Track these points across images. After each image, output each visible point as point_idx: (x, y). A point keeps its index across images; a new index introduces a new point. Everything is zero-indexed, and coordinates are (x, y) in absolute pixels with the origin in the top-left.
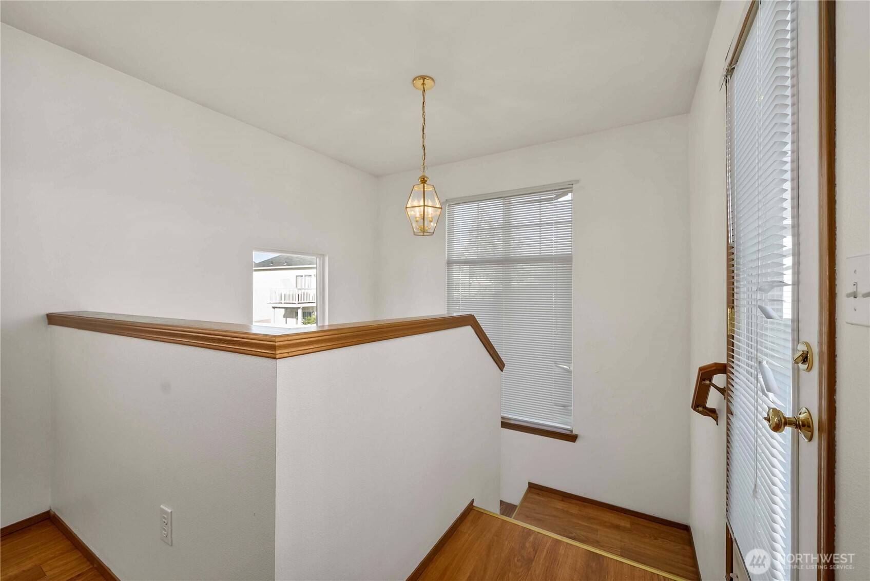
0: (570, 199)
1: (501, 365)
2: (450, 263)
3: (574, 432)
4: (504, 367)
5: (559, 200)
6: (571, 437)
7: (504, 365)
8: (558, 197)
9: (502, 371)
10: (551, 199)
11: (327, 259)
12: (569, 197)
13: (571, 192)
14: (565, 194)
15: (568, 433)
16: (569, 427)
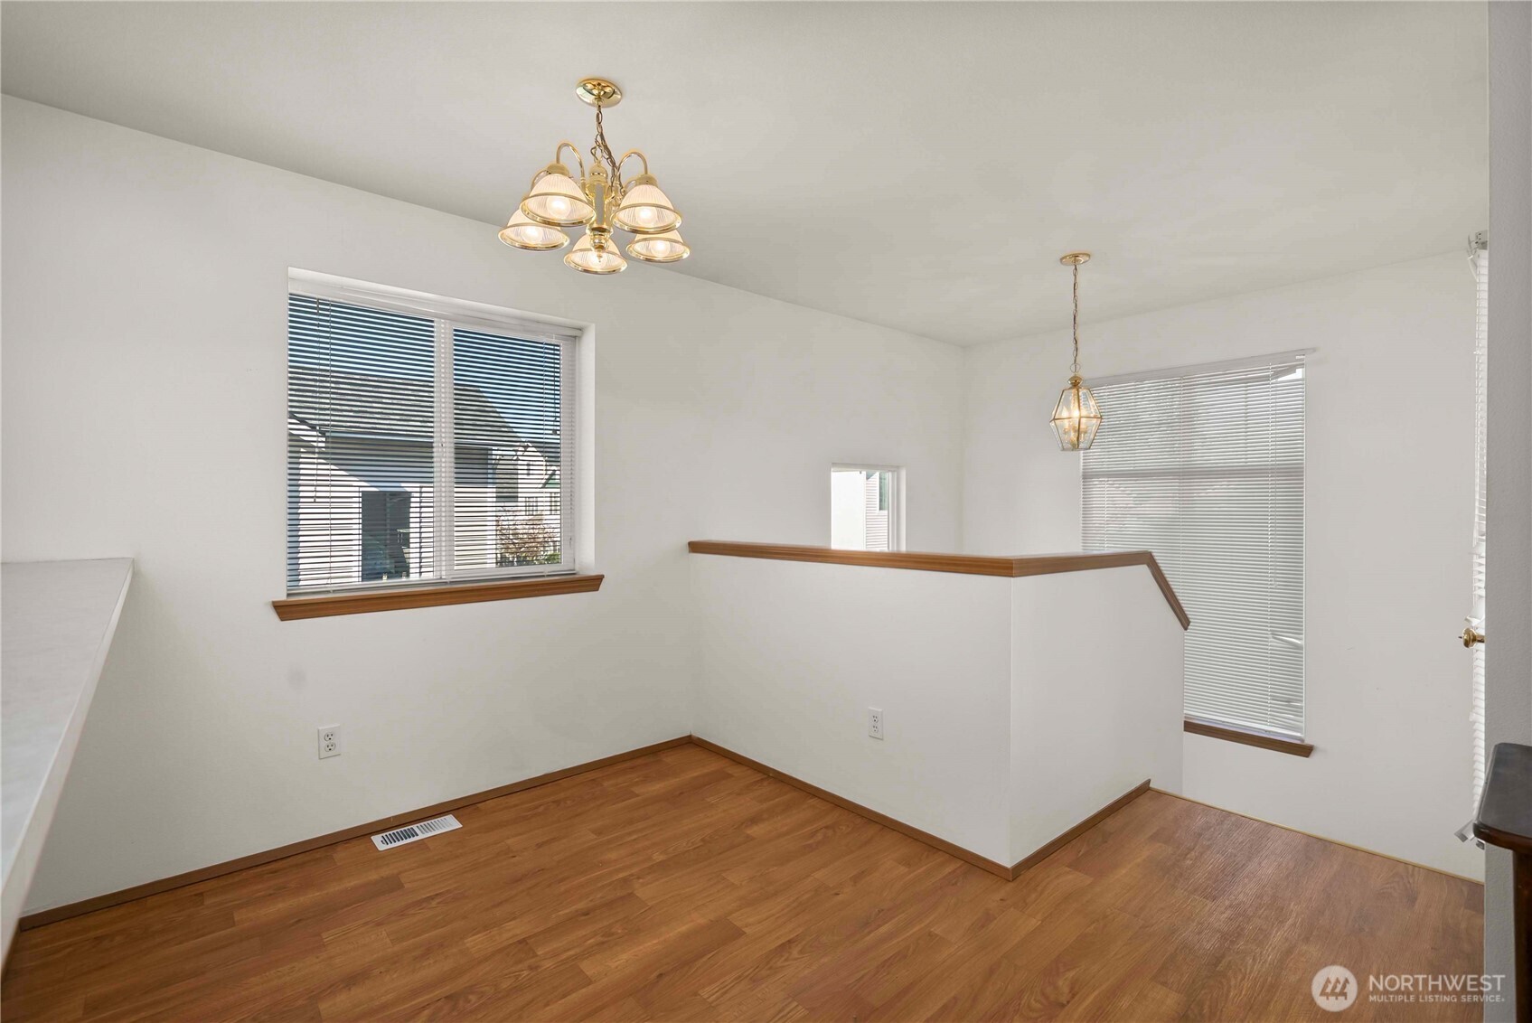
0: (1301, 377)
1: (1185, 622)
2: (1087, 476)
3: (1308, 742)
4: (1188, 625)
5: (1280, 379)
6: (1304, 750)
7: (1188, 623)
8: (1278, 374)
9: (1186, 629)
10: (1267, 378)
11: (903, 473)
12: (1299, 373)
13: (1302, 366)
14: (1291, 370)
15: (1298, 742)
16: (1299, 734)
